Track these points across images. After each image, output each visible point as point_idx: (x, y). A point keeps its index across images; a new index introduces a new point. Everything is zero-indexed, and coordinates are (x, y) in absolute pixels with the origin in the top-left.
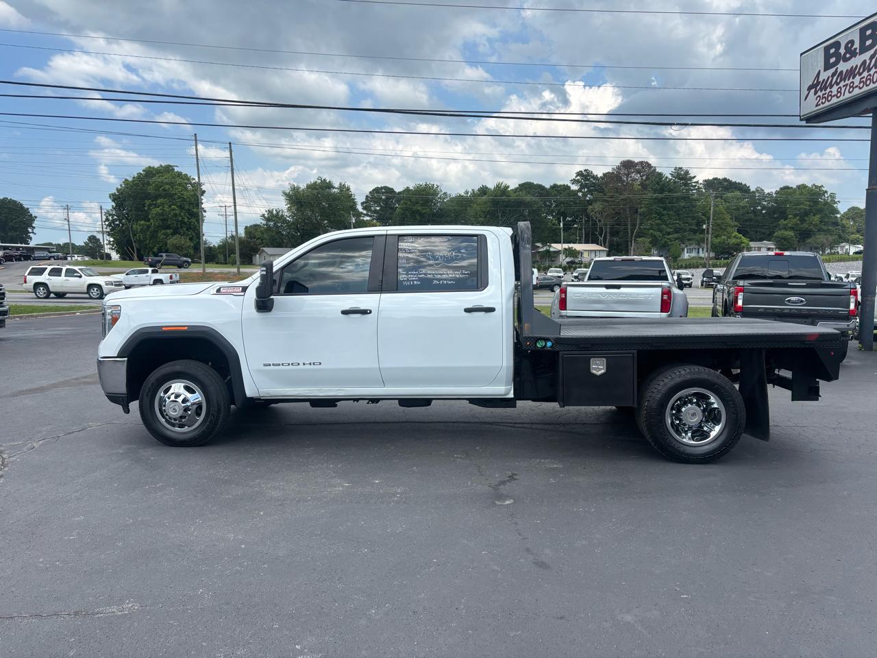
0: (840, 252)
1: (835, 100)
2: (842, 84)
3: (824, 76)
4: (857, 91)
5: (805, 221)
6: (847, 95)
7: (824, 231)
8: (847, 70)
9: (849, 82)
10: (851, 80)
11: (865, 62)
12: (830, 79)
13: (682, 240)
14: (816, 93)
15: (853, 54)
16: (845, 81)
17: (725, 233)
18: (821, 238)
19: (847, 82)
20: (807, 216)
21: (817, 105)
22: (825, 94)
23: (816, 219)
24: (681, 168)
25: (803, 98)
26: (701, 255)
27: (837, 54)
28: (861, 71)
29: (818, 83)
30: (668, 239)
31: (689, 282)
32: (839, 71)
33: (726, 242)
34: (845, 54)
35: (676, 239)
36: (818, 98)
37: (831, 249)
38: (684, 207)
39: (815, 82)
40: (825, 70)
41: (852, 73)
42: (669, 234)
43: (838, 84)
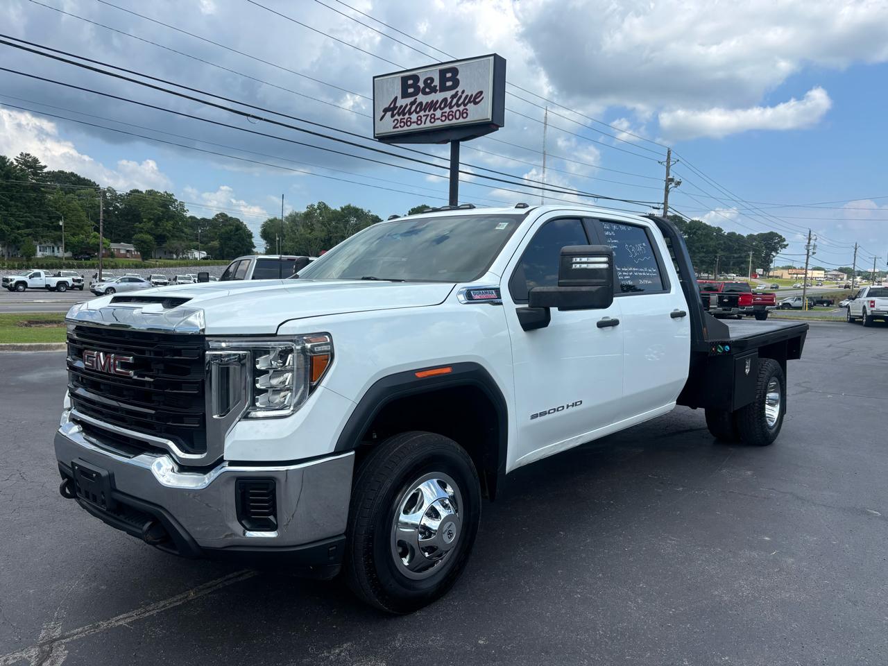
0: (191, 258)
1: (414, 126)
2: (422, 113)
3: (402, 102)
4: (438, 123)
5: (159, 226)
6: (428, 125)
7: (177, 237)
8: (427, 103)
9: (430, 113)
10: (432, 112)
11: (445, 100)
12: (409, 107)
13: (35, 237)
14: (393, 116)
15: (434, 90)
16: (425, 112)
17: (83, 232)
18: (175, 243)
19: (427, 113)
20: (161, 220)
21: (394, 127)
22: (404, 119)
23: (169, 225)
24: (29, 155)
25: (378, 117)
26: (56, 253)
27: (415, 86)
28: (442, 106)
29: (395, 108)
30: (18, 234)
31: (80, 284)
32: (418, 101)
33: (85, 242)
34: (424, 88)
35: (28, 235)
36: (396, 122)
37: (183, 253)
38: (35, 199)
39: (392, 106)
40: (402, 98)
41: (432, 106)
42: (19, 228)
43: (417, 113)
